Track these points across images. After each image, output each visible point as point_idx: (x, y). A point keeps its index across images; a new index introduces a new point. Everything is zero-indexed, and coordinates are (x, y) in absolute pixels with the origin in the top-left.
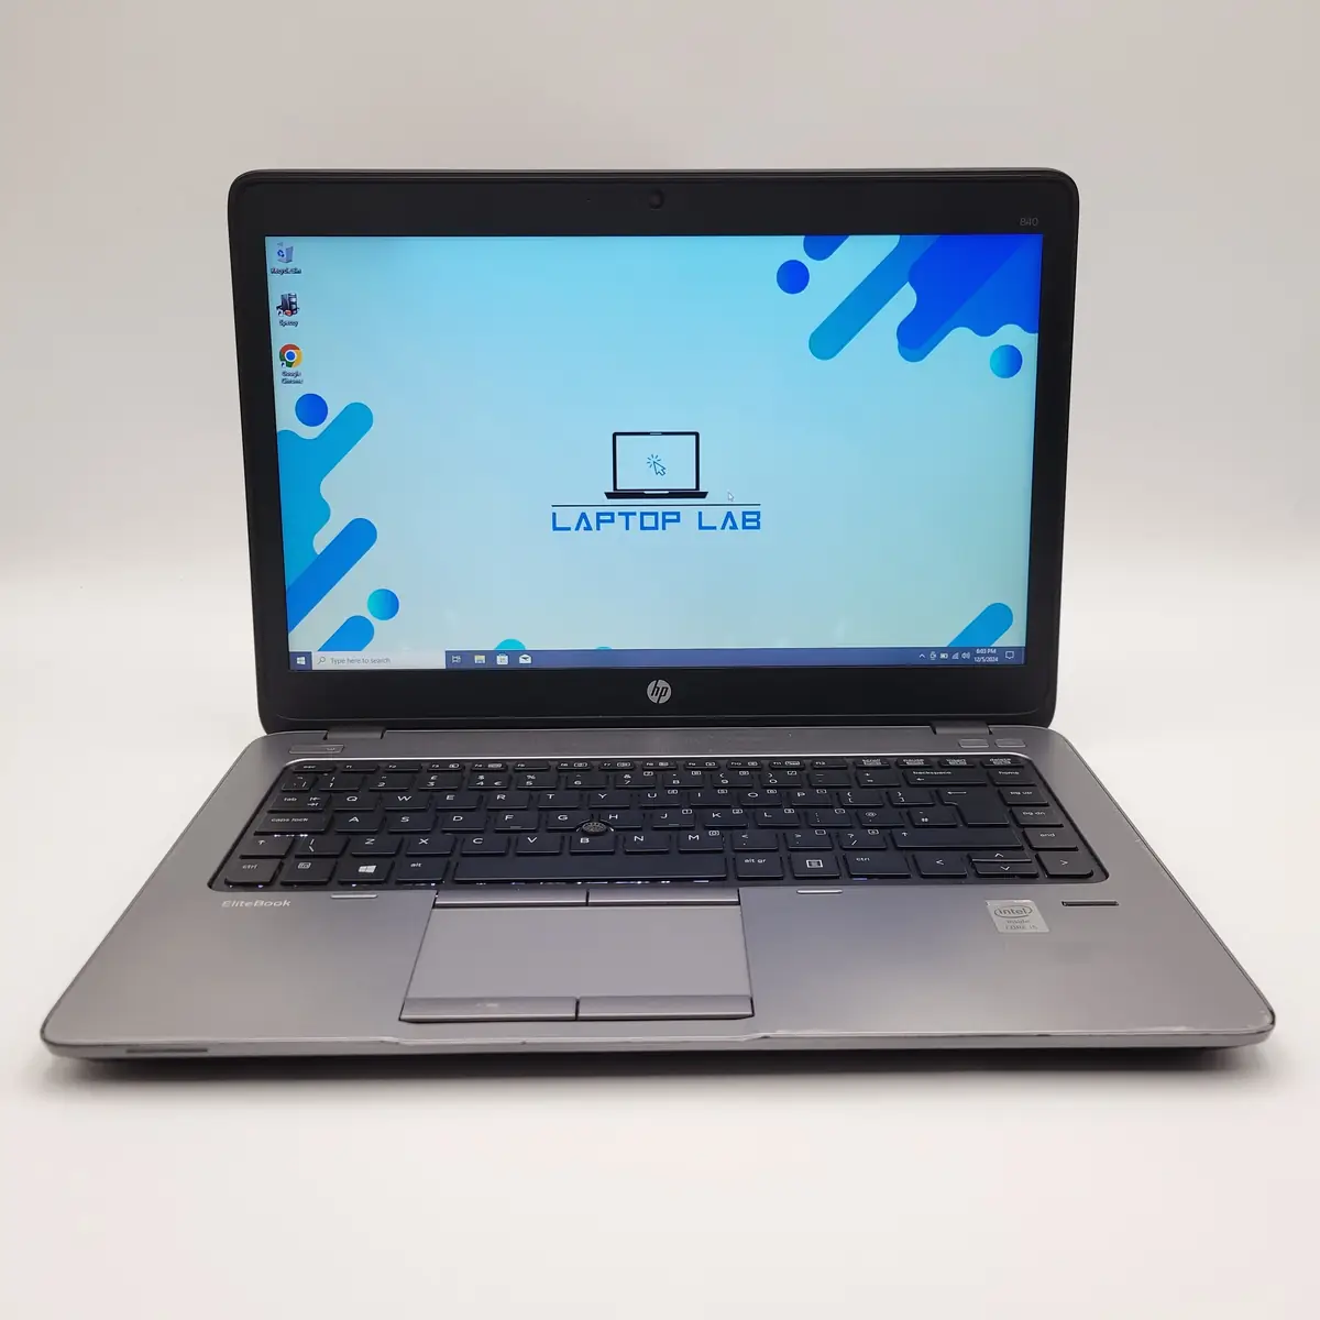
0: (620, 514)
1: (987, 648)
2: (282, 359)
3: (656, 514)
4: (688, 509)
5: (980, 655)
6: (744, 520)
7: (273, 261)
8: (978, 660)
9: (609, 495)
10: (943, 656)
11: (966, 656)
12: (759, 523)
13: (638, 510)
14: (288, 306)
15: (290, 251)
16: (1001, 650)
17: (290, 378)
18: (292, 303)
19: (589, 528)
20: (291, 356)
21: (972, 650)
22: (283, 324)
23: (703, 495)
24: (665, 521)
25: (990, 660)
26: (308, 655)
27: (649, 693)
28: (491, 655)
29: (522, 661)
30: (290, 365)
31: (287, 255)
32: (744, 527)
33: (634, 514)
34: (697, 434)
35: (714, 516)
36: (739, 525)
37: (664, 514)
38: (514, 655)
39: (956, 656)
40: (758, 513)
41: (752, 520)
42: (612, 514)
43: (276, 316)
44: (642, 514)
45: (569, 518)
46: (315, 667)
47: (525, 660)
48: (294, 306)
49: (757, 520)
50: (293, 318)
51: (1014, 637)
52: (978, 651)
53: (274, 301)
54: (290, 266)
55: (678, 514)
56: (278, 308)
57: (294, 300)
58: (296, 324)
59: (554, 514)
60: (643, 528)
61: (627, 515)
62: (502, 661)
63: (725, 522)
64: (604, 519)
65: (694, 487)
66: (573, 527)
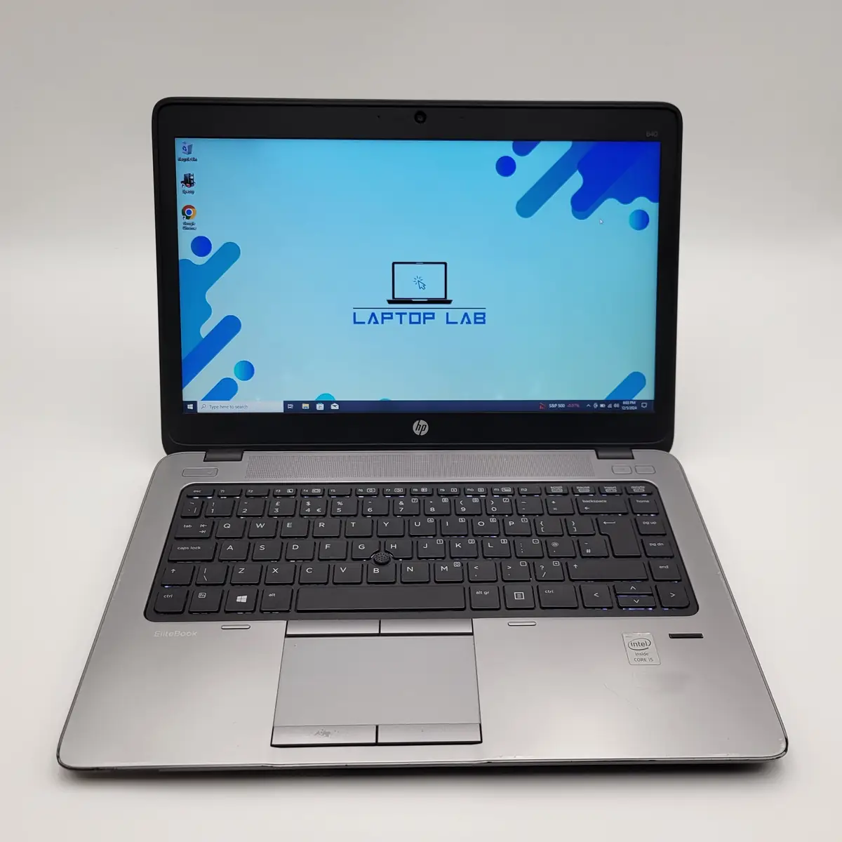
0: (397, 314)
1: (629, 401)
2: (183, 214)
3: (419, 314)
4: (440, 311)
5: (626, 405)
6: (475, 318)
7: (179, 153)
8: (624, 408)
9: (390, 302)
10: (602, 406)
11: (616, 405)
12: (484, 320)
13: (408, 311)
14: (188, 181)
15: (190, 147)
16: (639, 402)
17: (188, 226)
18: (190, 179)
19: (376, 322)
20: (189, 212)
21: (620, 402)
22: (184, 192)
23: (449, 302)
24: (425, 318)
25: (632, 408)
26: (195, 403)
27: (414, 429)
28: (313, 404)
29: (333, 408)
30: (188, 218)
31: (189, 150)
32: (476, 323)
33: (405, 314)
34: (445, 264)
35: (456, 316)
36: (472, 320)
37: (425, 314)
38: (327, 404)
39: (610, 406)
40: (484, 314)
41: (480, 318)
42: (391, 314)
43: (180, 187)
44: (411, 314)
45: (364, 316)
46: (200, 410)
47: (335, 407)
48: (192, 181)
49: (483, 318)
50: (192, 189)
51: (647, 393)
52: (624, 403)
53: (180, 178)
54: (190, 156)
55: (433, 314)
56: (182, 182)
57: (192, 177)
58: (193, 192)
59: (355, 314)
60: (411, 323)
61: (401, 314)
62: (320, 407)
63: (463, 319)
64: (386, 316)
65: (444, 297)
66: (367, 322)
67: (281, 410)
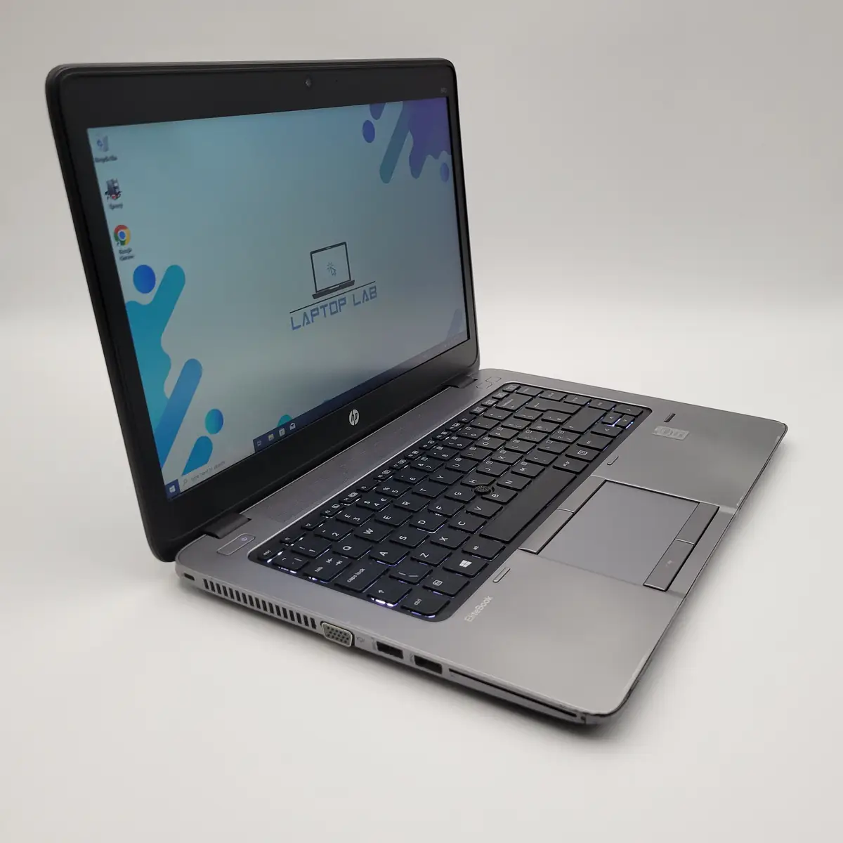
0: (321, 307)
2: (117, 239)
3: (336, 302)
6: (371, 293)
7: (96, 152)
9: (315, 296)
12: (376, 294)
13: (328, 302)
14: (113, 192)
15: (106, 139)
17: (125, 255)
18: (115, 188)
19: (308, 322)
20: (123, 235)
22: (113, 207)
23: (353, 283)
24: (340, 305)
26: (176, 483)
27: (350, 421)
28: (275, 431)
29: (291, 428)
30: (123, 243)
31: (103, 144)
32: (371, 298)
33: (326, 306)
34: (345, 243)
35: (359, 295)
37: (339, 301)
38: (286, 426)
40: (375, 287)
42: (317, 309)
43: (106, 201)
44: (330, 304)
46: (182, 489)
47: (293, 427)
48: (117, 191)
49: (375, 292)
50: (118, 201)
53: (103, 188)
54: (108, 154)
55: (345, 299)
56: (106, 193)
57: (116, 185)
58: (120, 206)
59: (292, 318)
61: (324, 307)
62: (282, 432)
63: (364, 297)
64: (314, 313)
65: (348, 279)
66: (302, 325)
67: (252, 451)
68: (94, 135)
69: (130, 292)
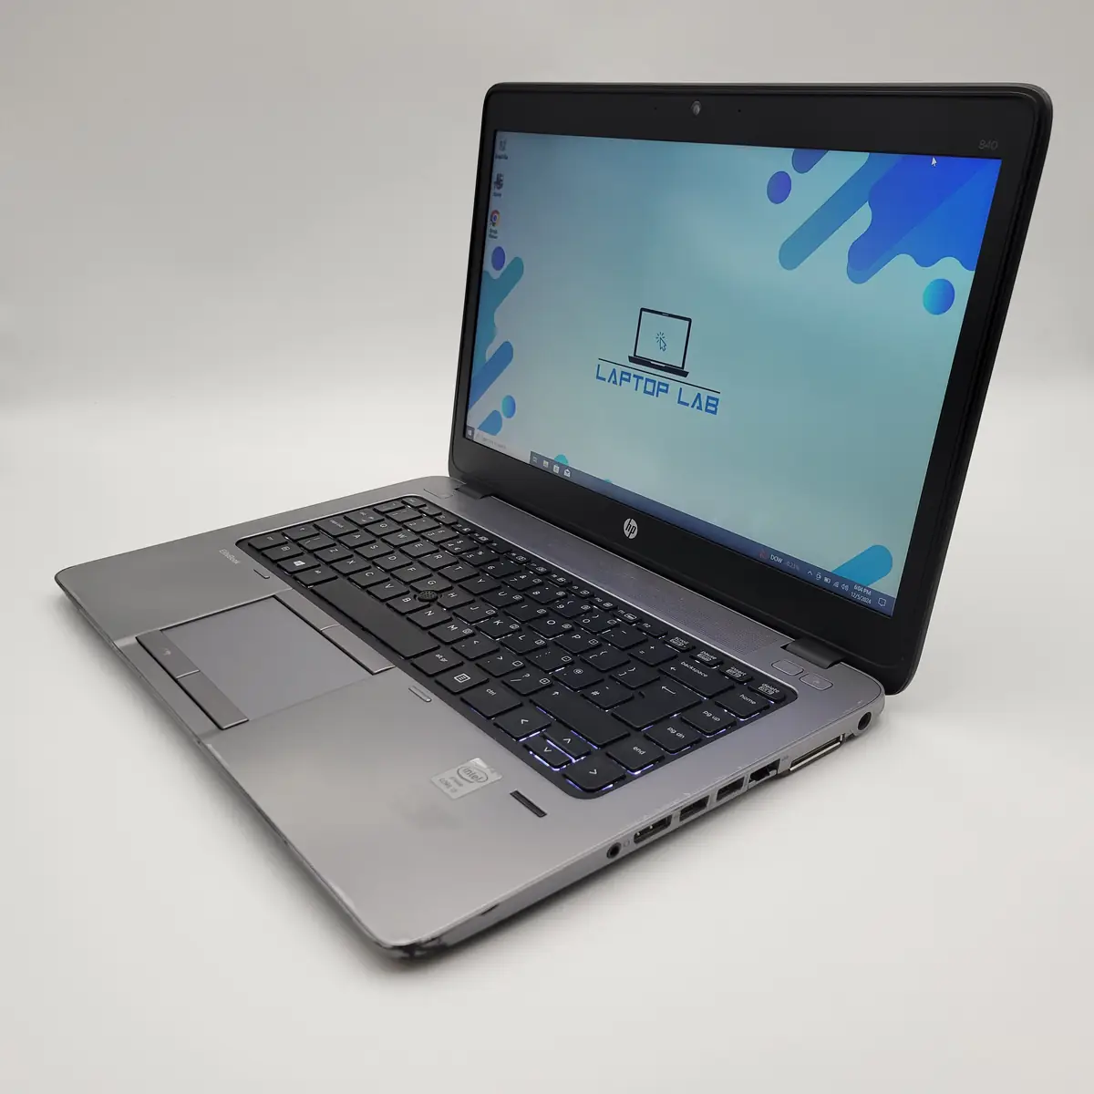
0: (635, 376)
1: (864, 587)
2: (492, 220)
3: (654, 382)
4: (674, 384)
5: (858, 592)
6: (708, 404)
8: (854, 596)
9: (631, 359)
10: (826, 580)
11: (846, 588)
12: (716, 409)
13: (645, 376)
14: (499, 183)
15: (505, 142)
16: (876, 594)
17: (493, 234)
18: (501, 180)
19: (615, 382)
20: (495, 218)
21: (851, 584)
22: (496, 195)
23: (685, 374)
24: (659, 389)
25: (864, 600)
26: (474, 430)
27: (625, 528)
28: (552, 462)
29: (564, 474)
30: (494, 225)
31: (505, 145)
32: (707, 410)
33: (642, 378)
34: (690, 321)
35: (689, 395)
36: (704, 408)
37: (660, 383)
38: (563, 467)
39: (836, 585)
40: (717, 400)
41: (712, 406)
42: (629, 374)
43: (493, 189)
44: (647, 380)
45: (606, 371)
46: (475, 439)
47: (567, 474)
48: (502, 183)
49: (715, 406)
51: (888, 585)
52: (856, 587)
53: (494, 179)
54: (505, 153)
55: (667, 386)
56: (495, 183)
57: (502, 178)
58: (501, 195)
59: (599, 365)
60: (645, 392)
61: (639, 378)
62: (556, 469)
63: (695, 401)
64: (625, 377)
65: (681, 366)
66: (607, 379)
67: (527, 461)
68: (502, 136)
69: (488, 265)
